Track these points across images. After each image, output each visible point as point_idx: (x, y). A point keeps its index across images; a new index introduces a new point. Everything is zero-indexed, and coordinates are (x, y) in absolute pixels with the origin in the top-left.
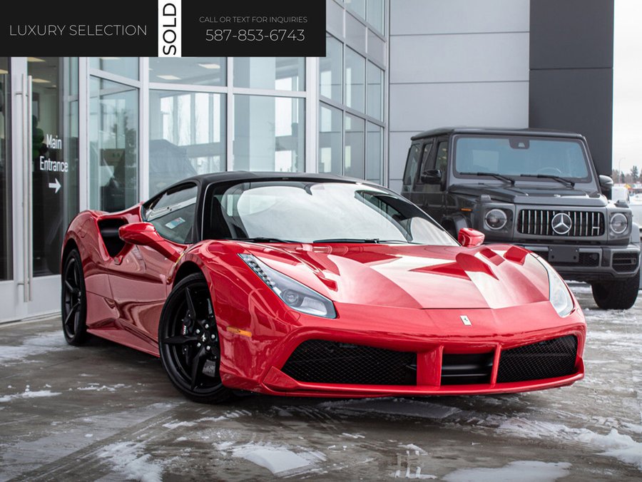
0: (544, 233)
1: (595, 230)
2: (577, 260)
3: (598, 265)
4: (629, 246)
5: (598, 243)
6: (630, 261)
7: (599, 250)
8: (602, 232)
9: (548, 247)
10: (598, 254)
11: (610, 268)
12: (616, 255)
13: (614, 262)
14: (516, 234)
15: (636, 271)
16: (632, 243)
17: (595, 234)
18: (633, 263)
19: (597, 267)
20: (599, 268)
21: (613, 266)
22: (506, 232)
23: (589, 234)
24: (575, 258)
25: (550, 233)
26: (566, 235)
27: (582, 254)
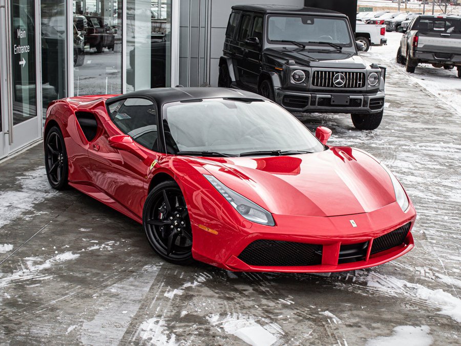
0: (328, 86)
1: (360, 84)
2: (348, 104)
3: (360, 106)
4: (379, 93)
5: (360, 92)
6: (379, 103)
7: (362, 97)
8: (364, 85)
9: (331, 95)
10: (361, 100)
11: (368, 108)
12: (372, 100)
13: (370, 104)
14: (312, 87)
15: (381, 109)
16: (380, 91)
17: (359, 87)
18: (381, 104)
19: (360, 108)
20: (361, 108)
21: (370, 107)
22: (305, 85)
23: (356, 87)
24: (347, 102)
25: (332, 86)
26: (342, 87)
27: (351, 100)
